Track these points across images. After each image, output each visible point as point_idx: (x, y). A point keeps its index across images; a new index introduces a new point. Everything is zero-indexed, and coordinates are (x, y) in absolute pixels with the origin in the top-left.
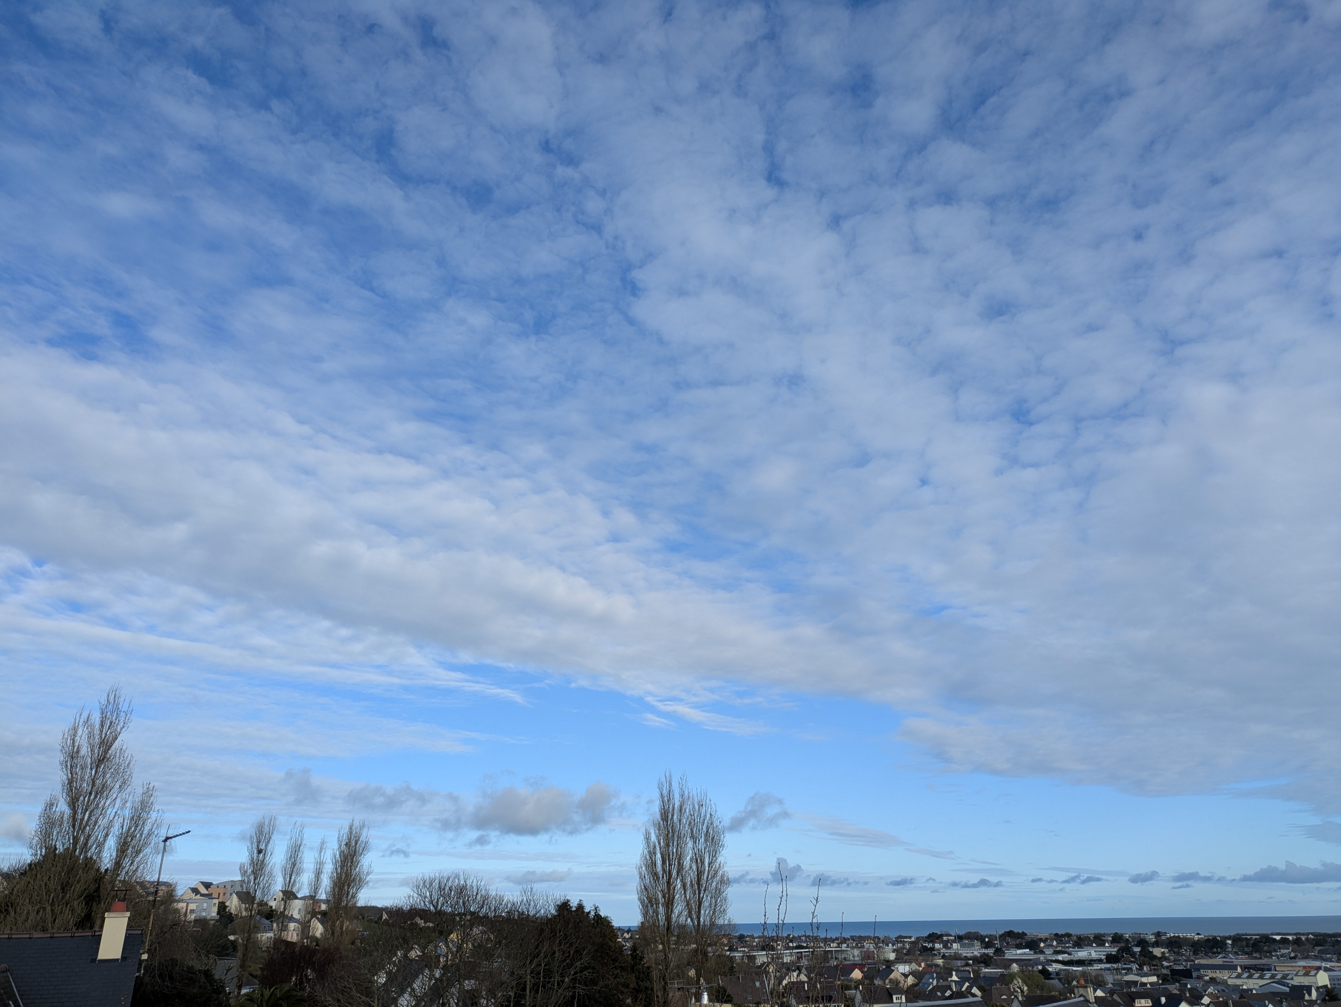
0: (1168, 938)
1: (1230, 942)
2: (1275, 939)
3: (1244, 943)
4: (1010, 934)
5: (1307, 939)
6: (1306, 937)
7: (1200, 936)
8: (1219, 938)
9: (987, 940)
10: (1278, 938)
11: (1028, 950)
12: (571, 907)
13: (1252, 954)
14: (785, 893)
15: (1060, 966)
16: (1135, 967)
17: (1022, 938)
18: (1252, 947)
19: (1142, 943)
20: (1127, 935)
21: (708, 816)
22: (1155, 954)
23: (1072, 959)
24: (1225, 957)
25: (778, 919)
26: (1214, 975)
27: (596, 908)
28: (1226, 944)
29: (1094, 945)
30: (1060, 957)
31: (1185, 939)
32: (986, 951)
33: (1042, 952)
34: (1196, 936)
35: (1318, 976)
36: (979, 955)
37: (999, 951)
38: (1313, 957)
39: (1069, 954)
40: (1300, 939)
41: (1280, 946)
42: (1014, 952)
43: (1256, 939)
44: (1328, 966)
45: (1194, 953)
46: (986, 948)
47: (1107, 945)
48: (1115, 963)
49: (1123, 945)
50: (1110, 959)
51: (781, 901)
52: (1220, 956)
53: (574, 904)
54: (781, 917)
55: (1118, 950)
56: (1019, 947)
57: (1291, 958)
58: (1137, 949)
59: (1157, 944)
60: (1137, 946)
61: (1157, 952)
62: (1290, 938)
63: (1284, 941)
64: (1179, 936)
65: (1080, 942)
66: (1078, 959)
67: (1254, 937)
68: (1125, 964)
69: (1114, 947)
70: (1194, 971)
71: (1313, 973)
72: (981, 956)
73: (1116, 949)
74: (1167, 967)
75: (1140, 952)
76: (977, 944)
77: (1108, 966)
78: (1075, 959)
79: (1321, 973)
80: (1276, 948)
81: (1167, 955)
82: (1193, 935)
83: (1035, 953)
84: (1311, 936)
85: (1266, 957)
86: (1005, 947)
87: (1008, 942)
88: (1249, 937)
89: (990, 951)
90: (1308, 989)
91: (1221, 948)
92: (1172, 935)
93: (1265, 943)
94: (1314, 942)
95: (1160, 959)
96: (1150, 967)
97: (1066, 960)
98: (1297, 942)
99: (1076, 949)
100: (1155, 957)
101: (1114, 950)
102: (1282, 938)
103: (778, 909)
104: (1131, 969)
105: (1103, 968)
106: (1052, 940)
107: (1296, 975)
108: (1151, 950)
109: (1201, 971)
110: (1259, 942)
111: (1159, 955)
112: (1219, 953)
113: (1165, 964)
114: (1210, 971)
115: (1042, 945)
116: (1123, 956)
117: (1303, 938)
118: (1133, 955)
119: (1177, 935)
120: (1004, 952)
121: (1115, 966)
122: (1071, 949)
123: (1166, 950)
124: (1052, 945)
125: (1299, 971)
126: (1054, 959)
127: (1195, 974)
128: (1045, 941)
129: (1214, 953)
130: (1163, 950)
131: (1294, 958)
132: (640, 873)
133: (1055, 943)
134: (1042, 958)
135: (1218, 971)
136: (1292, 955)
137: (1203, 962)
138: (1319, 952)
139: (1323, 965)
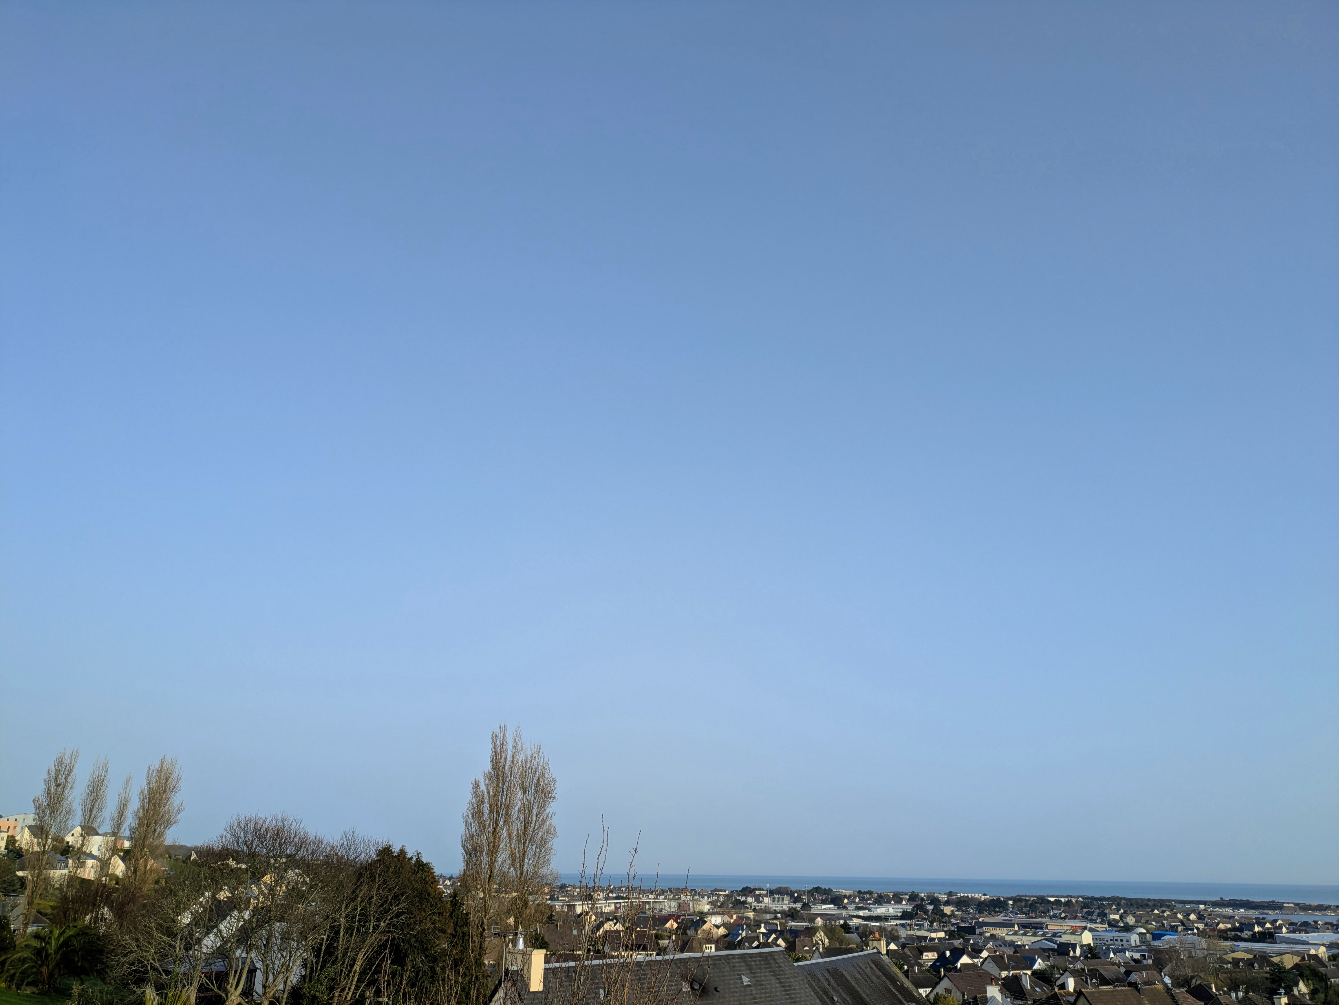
0: (958, 898)
1: (1011, 902)
2: (1050, 901)
3: (1023, 904)
4: (817, 890)
5: (1077, 902)
6: (1076, 899)
7: (986, 897)
8: (1002, 899)
9: (796, 895)
10: (1052, 899)
11: (832, 906)
12: (392, 853)
13: (1029, 914)
14: (605, 843)
15: (860, 921)
16: (926, 923)
17: (828, 894)
18: (1030, 908)
19: (934, 901)
20: (923, 894)
21: (540, 767)
22: (945, 912)
23: (871, 915)
24: (1005, 916)
25: (597, 868)
26: (994, 932)
27: (418, 854)
28: (1008, 904)
29: (893, 902)
30: (861, 913)
31: (973, 898)
32: (794, 906)
33: (846, 908)
34: (983, 897)
35: (1083, 935)
36: (787, 909)
37: (806, 906)
38: (1080, 917)
39: (869, 910)
40: (1071, 901)
41: (1053, 907)
42: (819, 907)
43: (1034, 900)
44: (1093, 927)
45: (979, 912)
46: (794, 902)
47: (904, 902)
48: (909, 919)
49: (918, 903)
50: (905, 915)
51: (601, 851)
52: (1002, 915)
53: (396, 849)
54: (600, 867)
55: (914, 908)
56: (824, 902)
57: (1062, 918)
58: (930, 908)
59: (948, 903)
60: (930, 904)
61: (948, 910)
62: (1063, 900)
63: (1058, 903)
64: (968, 896)
65: (881, 900)
66: (877, 915)
67: (1032, 898)
68: (918, 921)
69: (910, 905)
70: (978, 928)
71: (1078, 932)
72: (789, 910)
73: (911, 907)
74: (955, 924)
75: (933, 910)
76: (786, 898)
77: (903, 922)
78: (874, 915)
79: (1086, 932)
80: (1050, 909)
81: (956, 913)
82: (980, 895)
83: (839, 908)
84: (1080, 899)
85: (1041, 917)
86: (812, 902)
87: (815, 898)
88: (1027, 898)
89: (798, 906)
90: (1074, 946)
91: (1003, 907)
92: (962, 895)
93: (1041, 904)
94: (1083, 904)
95: (949, 917)
96: (940, 923)
97: (866, 915)
98: (1068, 903)
99: (876, 906)
100: (945, 915)
101: (909, 908)
102: (1056, 900)
103: (598, 859)
104: (924, 925)
105: (898, 924)
106: (855, 898)
107: (1064, 933)
108: (942, 908)
109: (984, 928)
110: (1036, 903)
111: (949, 913)
112: (1001, 912)
113: (953, 921)
114: (991, 928)
115: (846, 901)
116: (917, 914)
117: (1074, 900)
118: (926, 912)
119: (966, 895)
120: (810, 907)
121: (908, 922)
122: (871, 906)
123: (956, 909)
124: (854, 902)
125: (1067, 930)
126: (855, 914)
127: (978, 931)
128: (848, 897)
129: (997, 912)
130: (952, 908)
131: (1064, 918)
132: (466, 821)
133: (857, 900)
134: (844, 913)
135: (998, 929)
136: (1063, 915)
137: (987, 920)
138: (1086, 913)
139: (1089, 925)
